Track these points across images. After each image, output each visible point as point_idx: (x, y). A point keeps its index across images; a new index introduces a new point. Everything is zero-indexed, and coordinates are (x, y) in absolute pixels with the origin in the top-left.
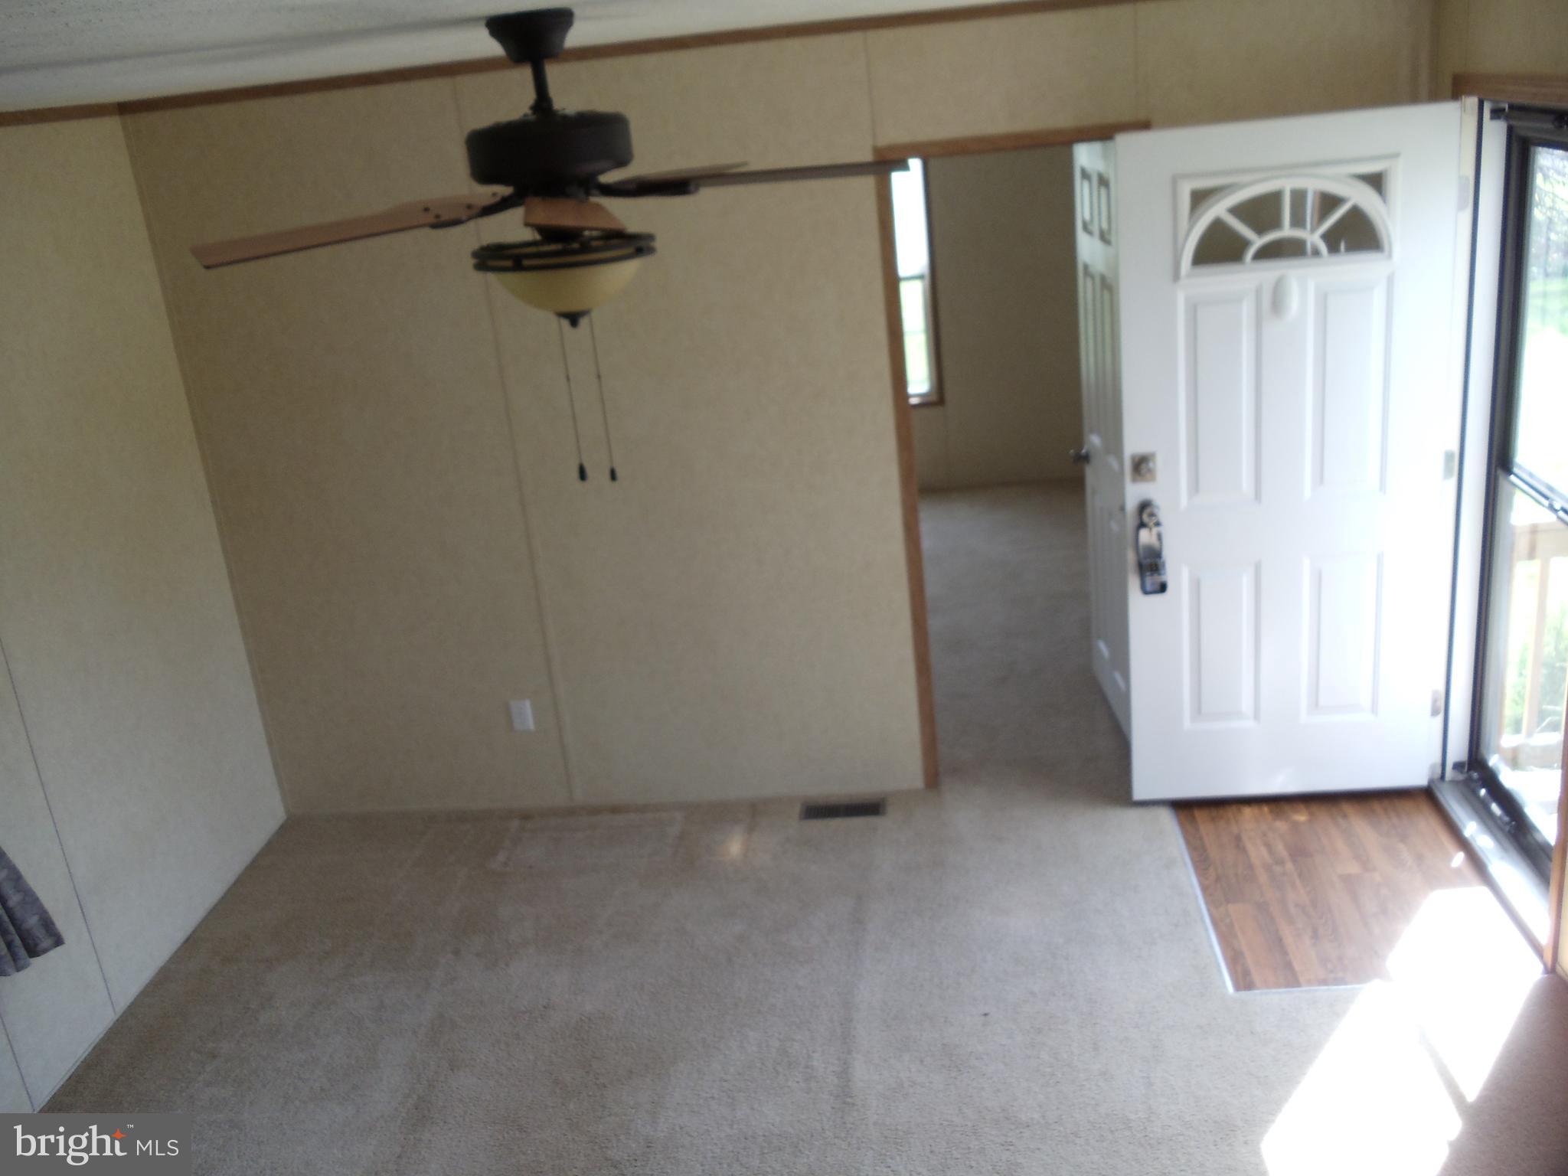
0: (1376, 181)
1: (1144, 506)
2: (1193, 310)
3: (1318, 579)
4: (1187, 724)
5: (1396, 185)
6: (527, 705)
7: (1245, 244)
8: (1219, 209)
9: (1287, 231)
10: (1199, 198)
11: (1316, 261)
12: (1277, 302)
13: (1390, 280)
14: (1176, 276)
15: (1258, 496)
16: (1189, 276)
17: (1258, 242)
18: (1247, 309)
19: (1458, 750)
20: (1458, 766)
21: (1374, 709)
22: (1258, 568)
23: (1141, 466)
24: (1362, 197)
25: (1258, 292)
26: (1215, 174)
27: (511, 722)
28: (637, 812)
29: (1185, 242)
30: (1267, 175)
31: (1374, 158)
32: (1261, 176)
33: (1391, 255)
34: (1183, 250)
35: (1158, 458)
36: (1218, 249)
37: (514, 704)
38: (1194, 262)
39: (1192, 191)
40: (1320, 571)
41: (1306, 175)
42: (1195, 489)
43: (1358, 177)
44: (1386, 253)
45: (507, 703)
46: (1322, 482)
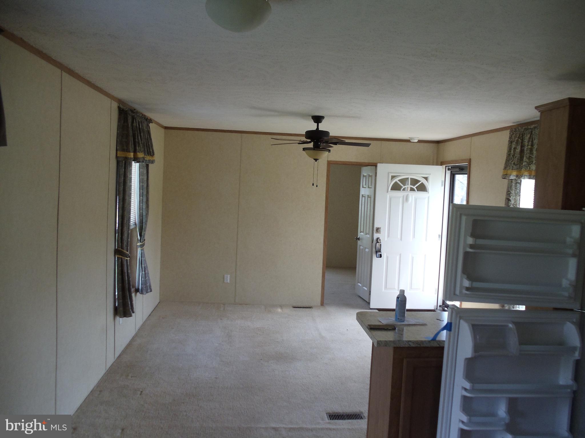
0: (426, 178)
1: (378, 238)
4: (384, 290)
5: (430, 179)
6: (229, 276)
7: (402, 187)
8: (396, 180)
9: (409, 186)
10: (393, 177)
11: (415, 192)
12: (407, 199)
13: (429, 198)
14: (388, 192)
15: (401, 239)
16: (390, 192)
17: (404, 187)
18: (401, 200)
19: (440, 303)
20: (440, 306)
21: (423, 290)
22: (400, 255)
23: (378, 230)
24: (423, 181)
25: (403, 196)
26: (396, 173)
27: (224, 280)
28: (252, 305)
29: (390, 185)
30: (406, 174)
31: (426, 174)
32: (405, 174)
33: (429, 193)
34: (389, 187)
35: (381, 229)
36: (396, 187)
37: (226, 276)
38: (391, 189)
39: (392, 176)
40: (413, 257)
41: (413, 176)
42: (388, 236)
43: (423, 177)
44: (428, 192)
45: (224, 275)
46: (414, 238)
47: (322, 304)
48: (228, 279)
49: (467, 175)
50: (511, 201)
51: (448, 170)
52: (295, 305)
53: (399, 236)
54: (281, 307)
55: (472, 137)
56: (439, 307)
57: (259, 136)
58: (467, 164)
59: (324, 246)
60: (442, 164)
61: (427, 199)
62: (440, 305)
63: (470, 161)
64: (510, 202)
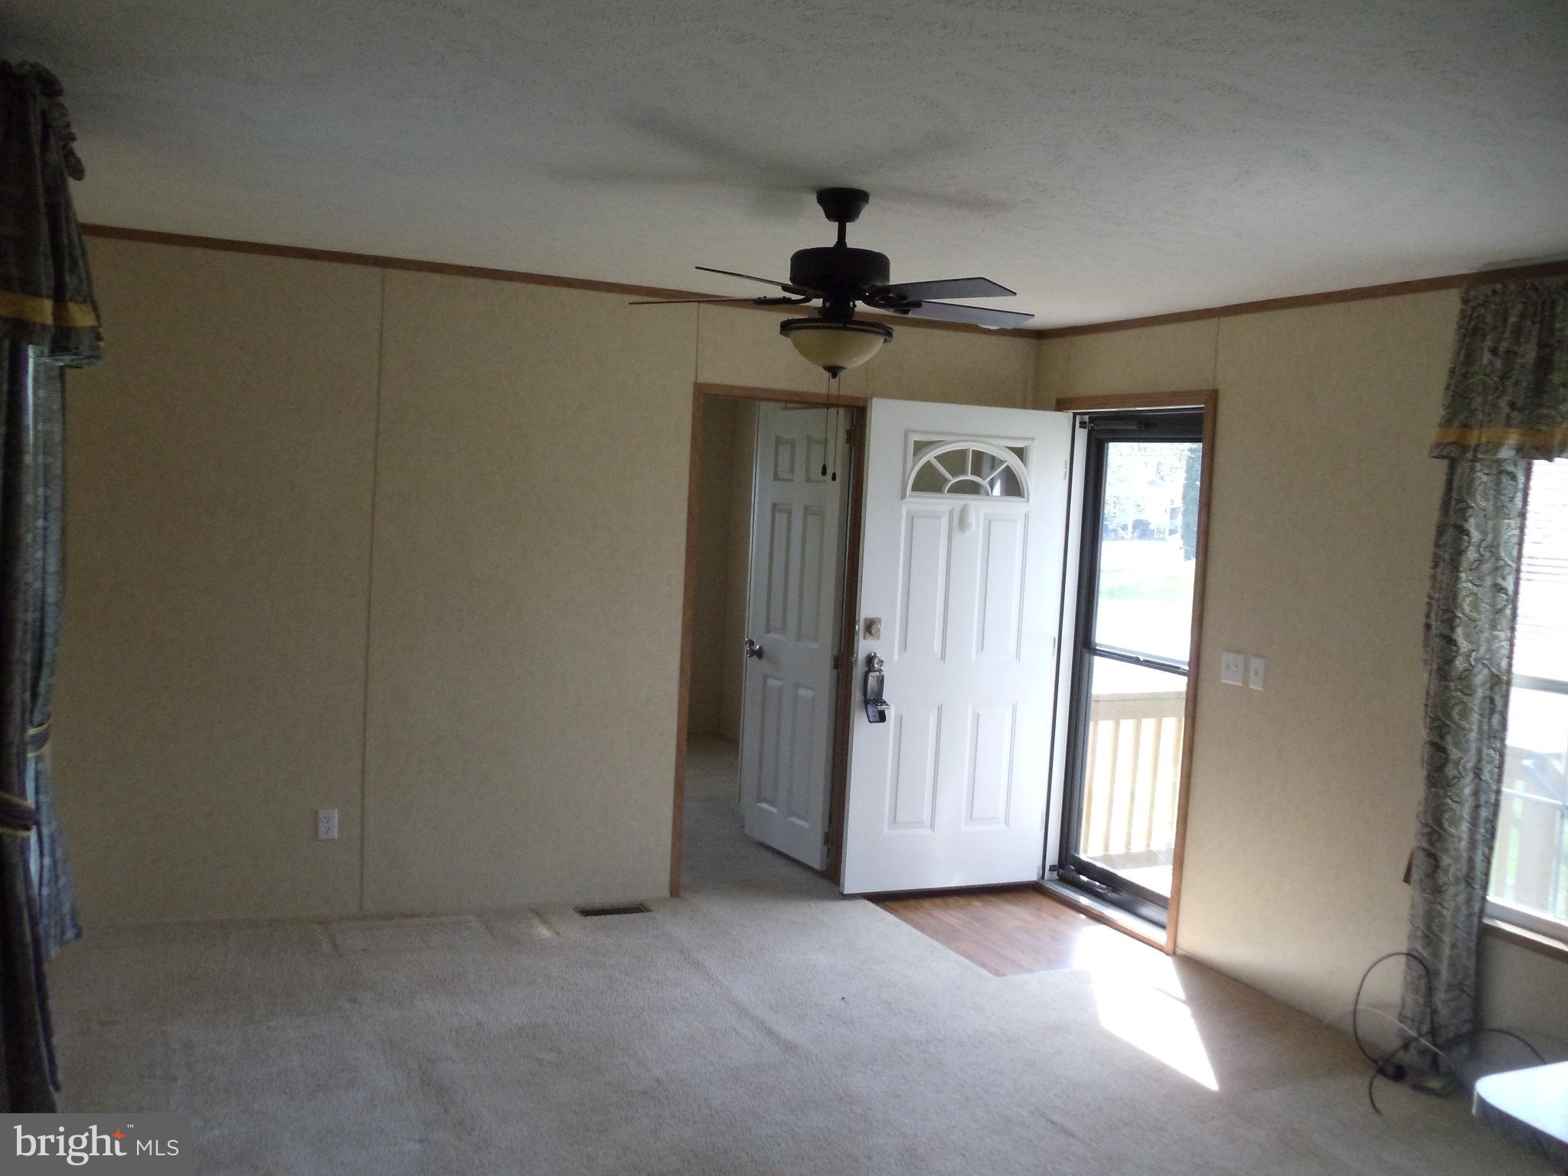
0: (1020, 453)
1: (870, 660)
2: (911, 520)
3: (977, 718)
4: (886, 830)
5: (1033, 456)
6: (336, 814)
7: (946, 480)
8: (930, 456)
9: (970, 477)
10: (920, 447)
11: (987, 498)
12: (962, 521)
13: (1027, 516)
14: (903, 496)
15: (943, 657)
16: (910, 496)
17: (953, 481)
18: (945, 521)
19: (1053, 858)
20: (1052, 868)
21: (1007, 823)
22: (940, 709)
23: (870, 626)
24: (1013, 461)
25: (951, 513)
26: (932, 433)
27: (316, 831)
28: (429, 917)
29: (910, 474)
30: (964, 438)
31: (1019, 438)
32: (959, 438)
33: (1028, 501)
34: (909, 478)
35: (883, 623)
36: (928, 482)
37: (322, 813)
38: (914, 489)
39: (915, 441)
40: (978, 715)
41: (981, 442)
42: (904, 646)
43: (1011, 449)
44: (1026, 499)
45: (316, 813)
46: (982, 649)
47: (675, 891)
48: (332, 824)
49: (1201, 444)
50: (1467, 535)
51: (1080, 427)
52: (583, 901)
53: (937, 648)
54: (540, 913)
55: (1222, 319)
56: (1050, 870)
57: (447, 279)
58: (1203, 406)
59: (680, 686)
60: (1060, 406)
61: (1020, 523)
62: (1053, 866)
63: (1213, 397)
64: (1466, 537)
